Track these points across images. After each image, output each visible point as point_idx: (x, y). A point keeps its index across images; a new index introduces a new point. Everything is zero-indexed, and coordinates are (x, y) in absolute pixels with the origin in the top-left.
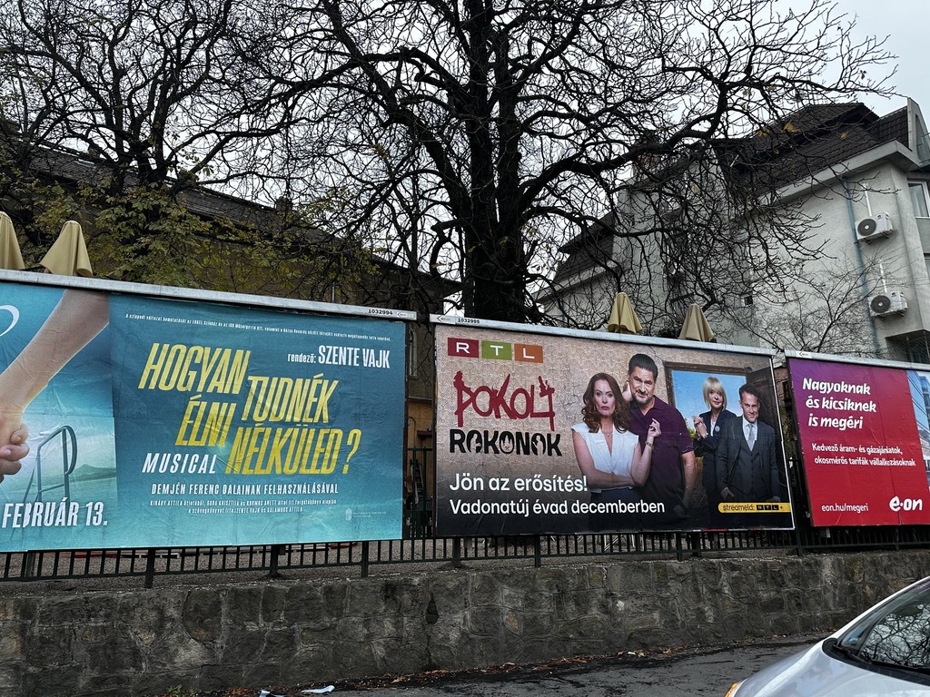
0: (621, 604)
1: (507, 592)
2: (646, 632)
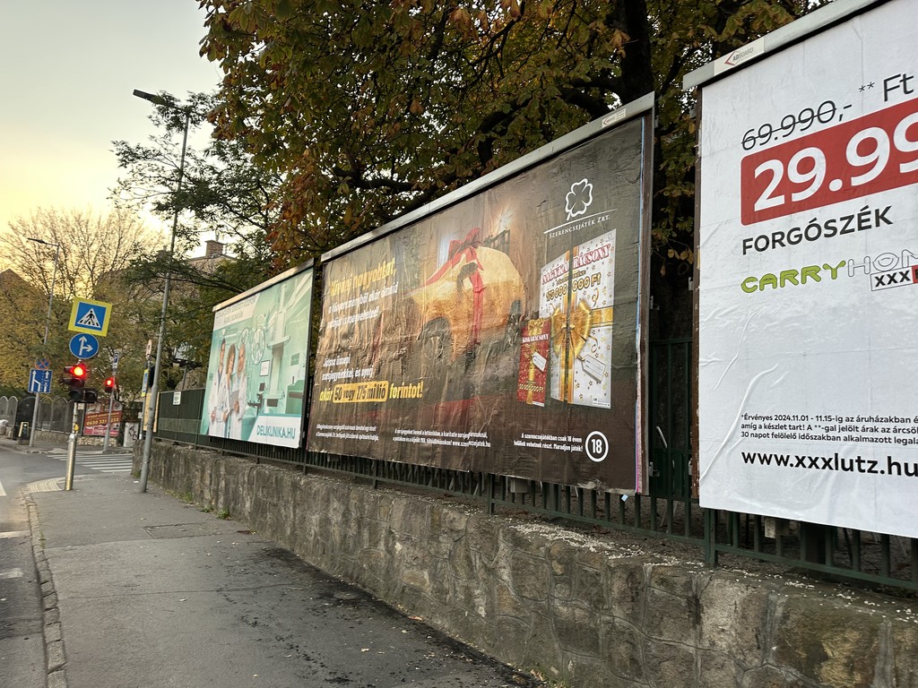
0: (398, 546)
1: (336, 504)
2: (417, 592)
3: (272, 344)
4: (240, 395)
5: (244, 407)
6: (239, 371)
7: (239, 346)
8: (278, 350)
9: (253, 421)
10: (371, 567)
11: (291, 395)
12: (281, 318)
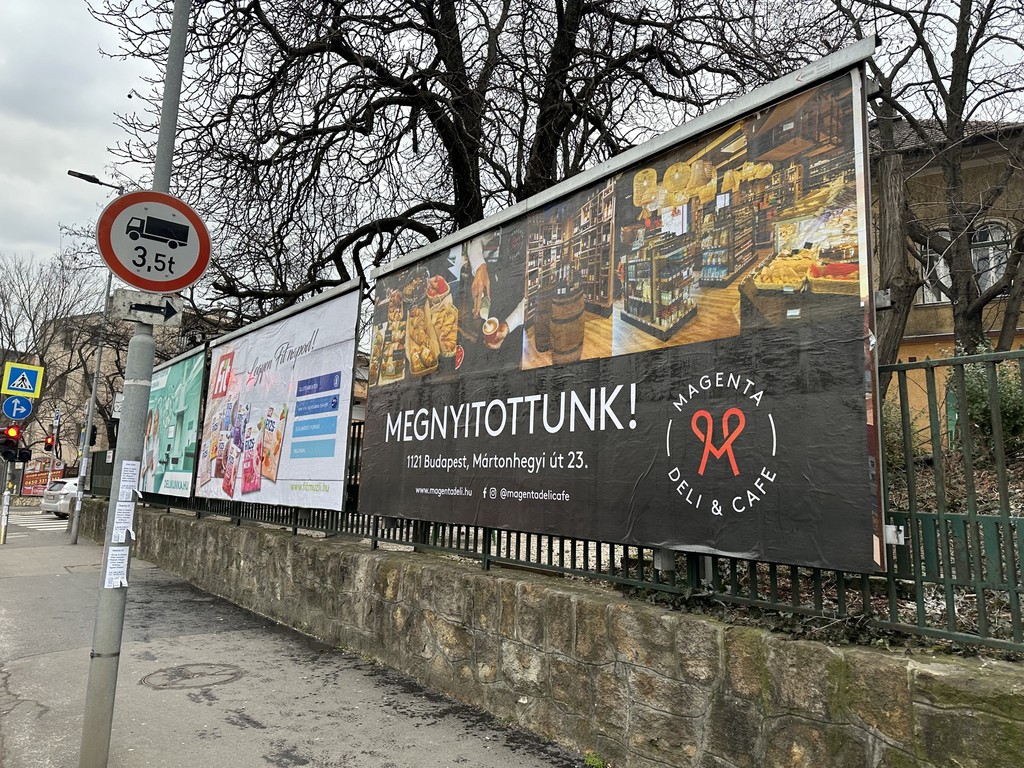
2: (250, 591)
3: (176, 412)
4: (154, 455)
5: (157, 465)
6: (154, 433)
7: (155, 412)
8: (181, 416)
9: (162, 476)
10: (228, 580)
11: (187, 455)
12: (183, 391)
